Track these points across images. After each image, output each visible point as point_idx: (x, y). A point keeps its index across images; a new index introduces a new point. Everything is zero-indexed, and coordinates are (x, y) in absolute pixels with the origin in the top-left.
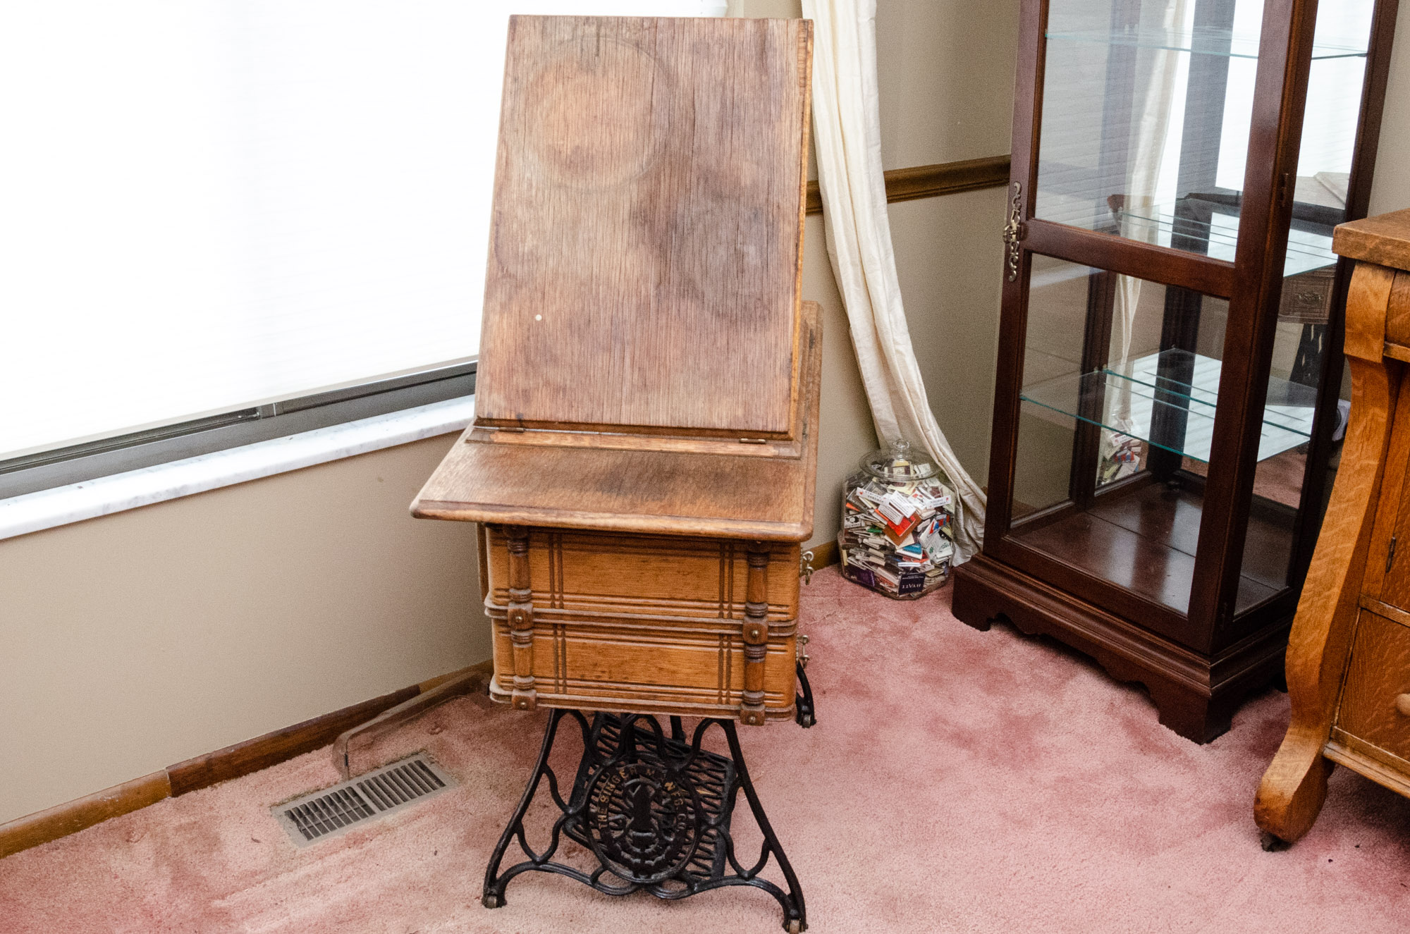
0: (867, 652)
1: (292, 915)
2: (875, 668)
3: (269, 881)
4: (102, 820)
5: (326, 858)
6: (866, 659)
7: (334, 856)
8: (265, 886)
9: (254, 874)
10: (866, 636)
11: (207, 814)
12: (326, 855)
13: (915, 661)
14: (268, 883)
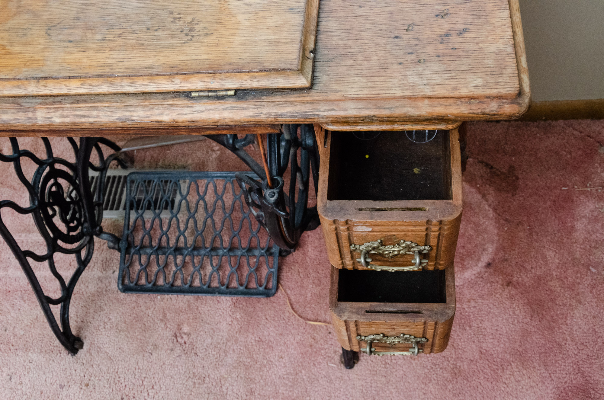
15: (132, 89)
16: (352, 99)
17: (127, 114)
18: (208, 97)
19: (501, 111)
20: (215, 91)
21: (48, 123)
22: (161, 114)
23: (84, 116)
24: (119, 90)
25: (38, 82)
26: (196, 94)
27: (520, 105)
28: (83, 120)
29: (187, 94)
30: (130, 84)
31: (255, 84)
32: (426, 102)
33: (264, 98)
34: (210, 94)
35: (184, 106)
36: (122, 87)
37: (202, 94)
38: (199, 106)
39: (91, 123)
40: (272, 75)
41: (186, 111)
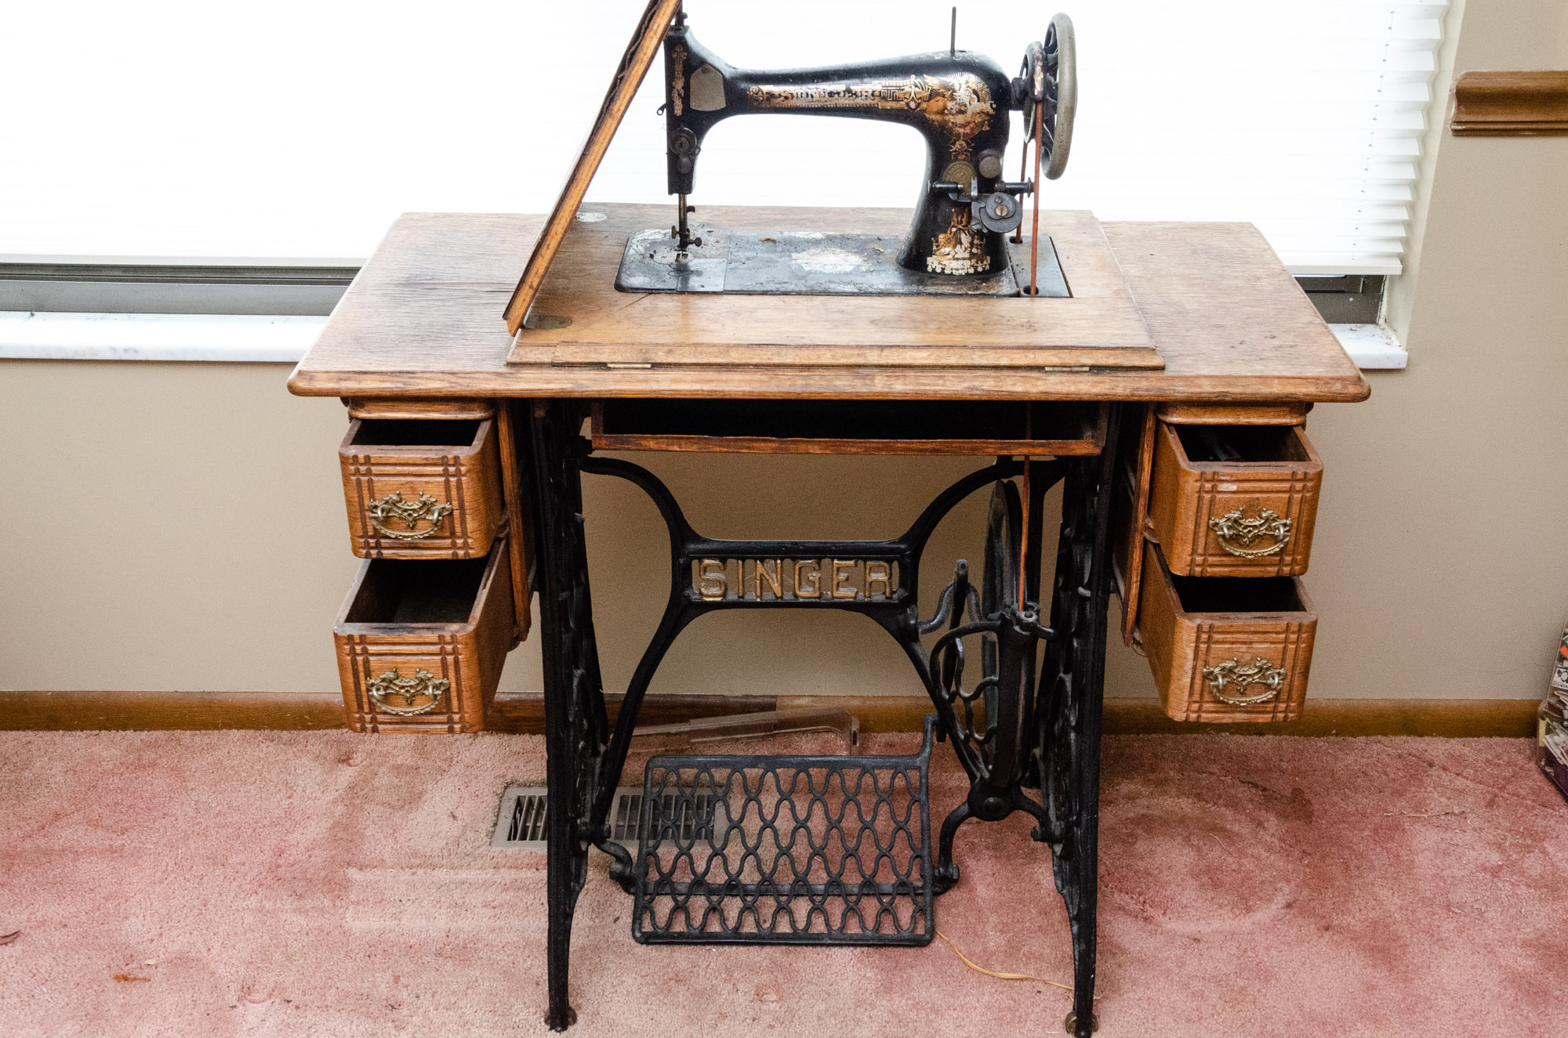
0: (1460, 894)
1: (404, 921)
2: (1448, 927)
3: (423, 871)
4: (338, 727)
5: (502, 870)
6: (1448, 907)
7: (513, 871)
8: (413, 874)
9: (415, 854)
10: (1485, 869)
11: (439, 764)
12: (504, 866)
13: (1526, 944)
14: (420, 872)
15: (983, 362)
16: (1206, 377)
17: (977, 384)
18: (1063, 372)
19: (1346, 391)
20: (1070, 367)
21: (886, 390)
22: (1015, 385)
23: (928, 385)
24: (969, 362)
25: (882, 350)
26: (1051, 369)
27: (1362, 386)
28: (927, 388)
29: (1040, 368)
30: (981, 357)
31: (1111, 361)
32: (1276, 381)
33: (1119, 374)
34: (1064, 369)
35: (1038, 379)
36: (972, 359)
37: (1056, 369)
38: (1053, 378)
39: (936, 391)
40: (1128, 354)
41: (1040, 383)
